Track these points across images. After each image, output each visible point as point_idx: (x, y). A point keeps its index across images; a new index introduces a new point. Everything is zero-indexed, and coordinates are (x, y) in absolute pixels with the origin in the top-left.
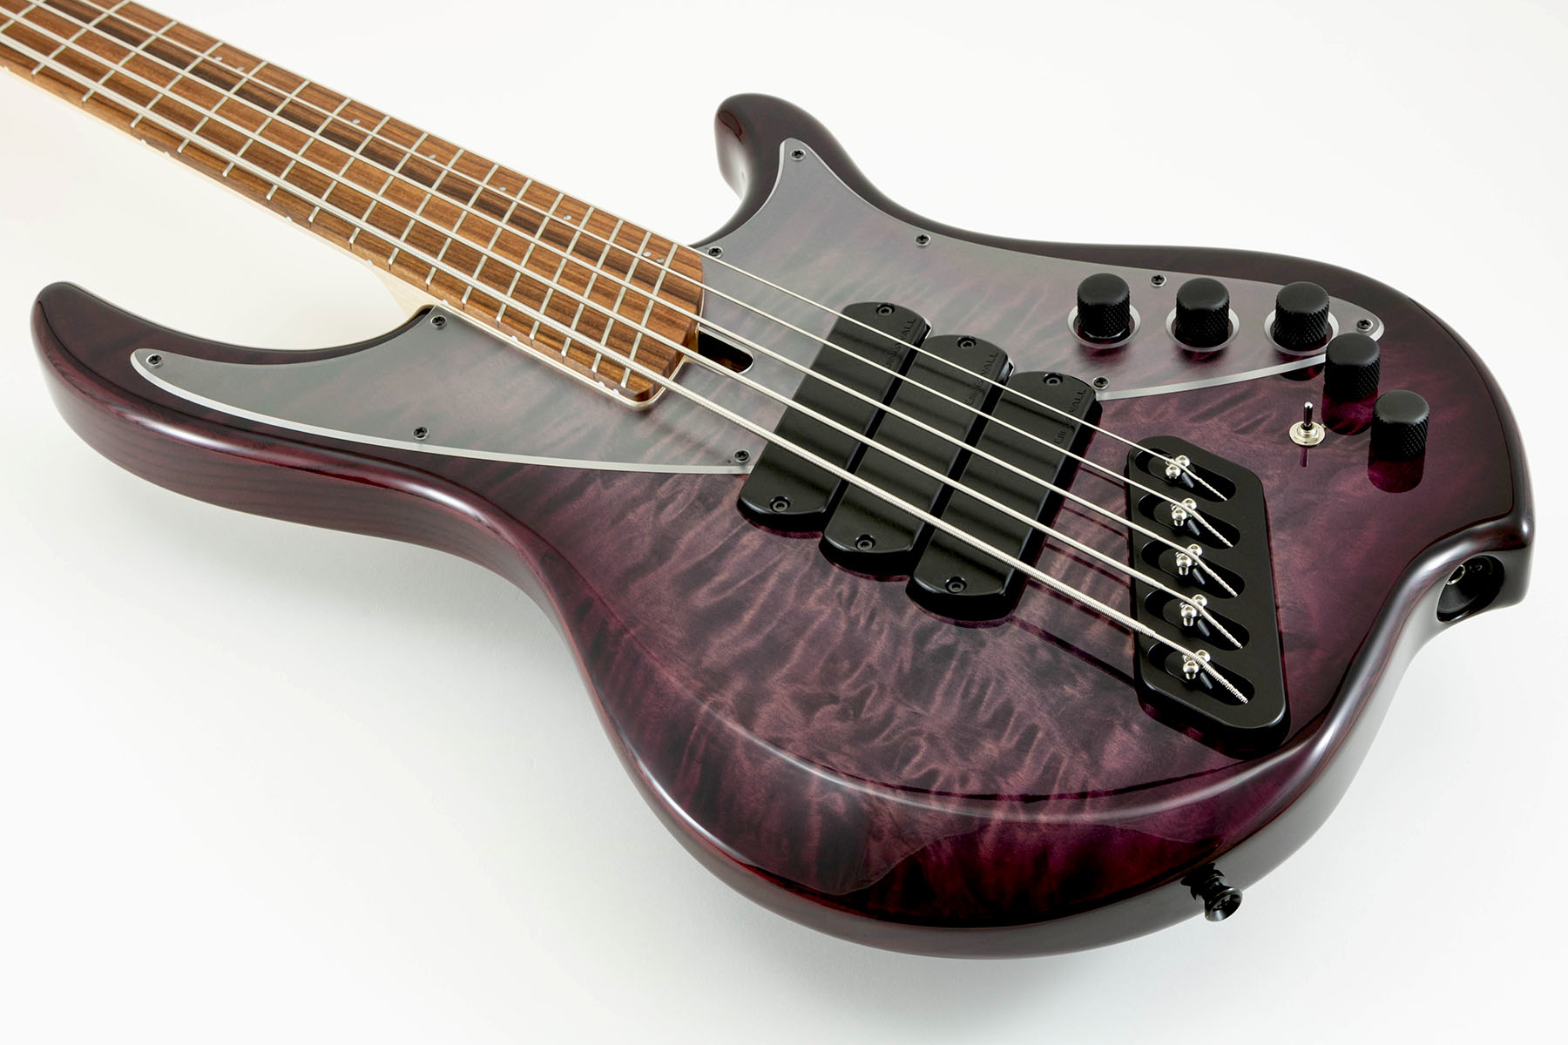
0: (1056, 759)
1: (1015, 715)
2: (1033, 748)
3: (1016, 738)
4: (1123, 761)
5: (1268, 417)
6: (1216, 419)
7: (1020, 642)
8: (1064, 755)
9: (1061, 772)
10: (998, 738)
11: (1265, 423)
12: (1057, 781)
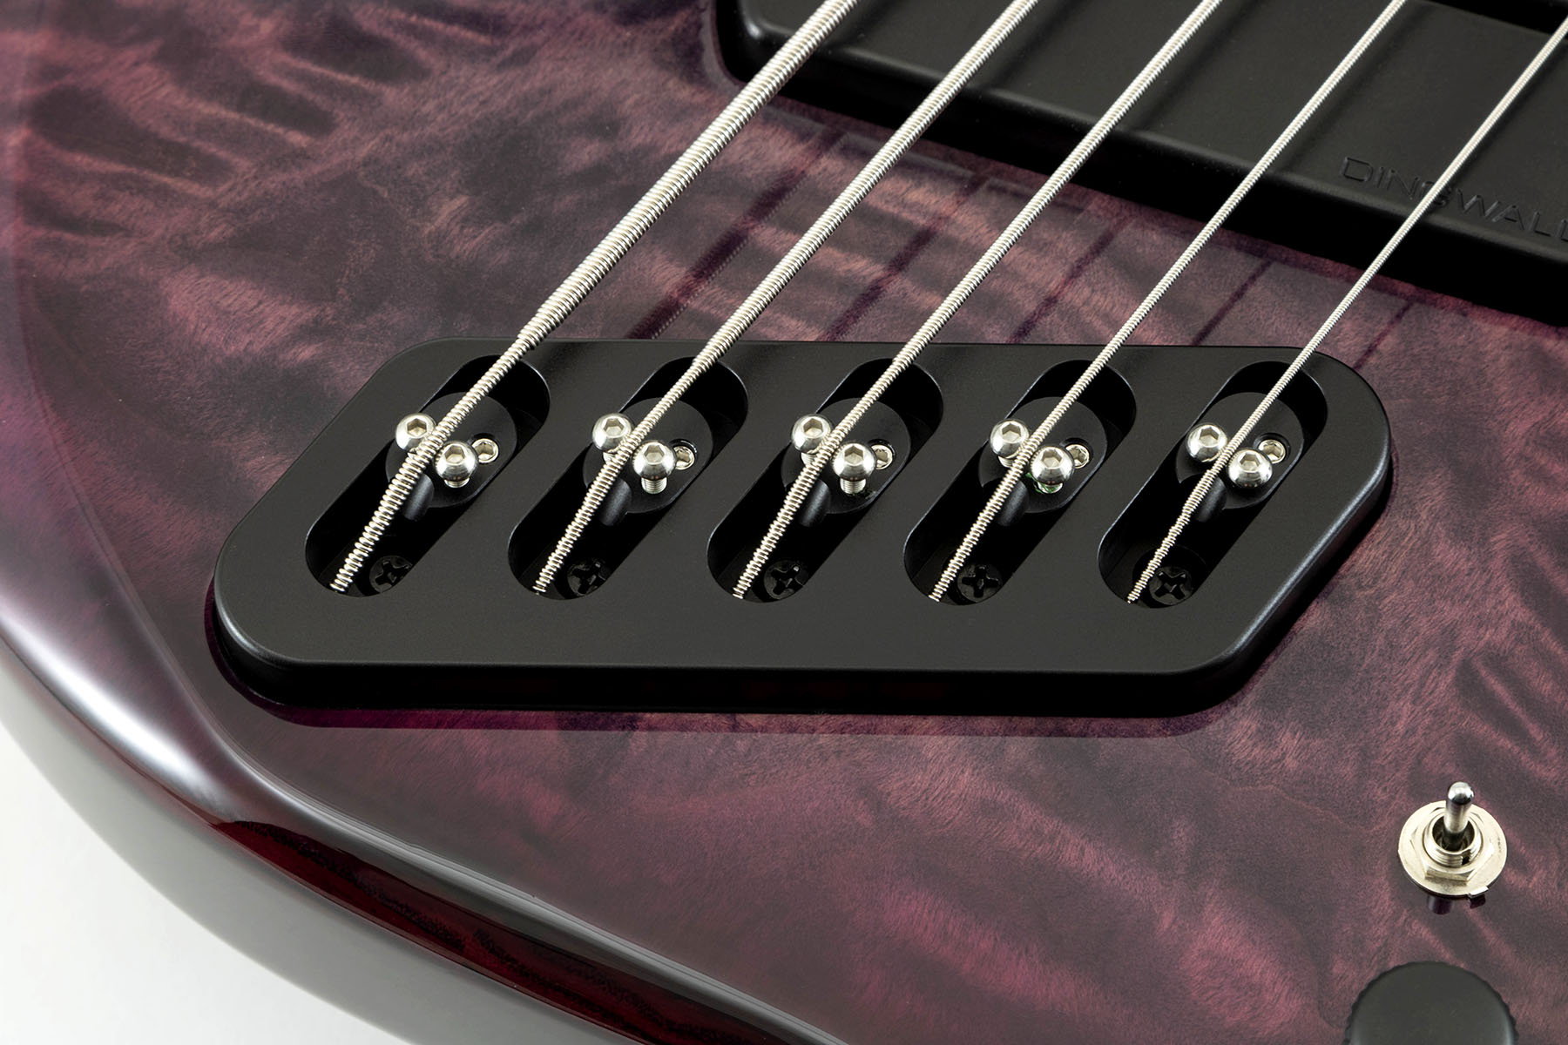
0: (210, 170)
1: (369, 86)
2: (252, 121)
3: (288, 85)
4: (192, 317)
5: (1535, 752)
6: (1522, 615)
7: (629, 102)
8: (225, 187)
9: (167, 180)
10: (296, 44)
11: (1505, 743)
12: (134, 170)
